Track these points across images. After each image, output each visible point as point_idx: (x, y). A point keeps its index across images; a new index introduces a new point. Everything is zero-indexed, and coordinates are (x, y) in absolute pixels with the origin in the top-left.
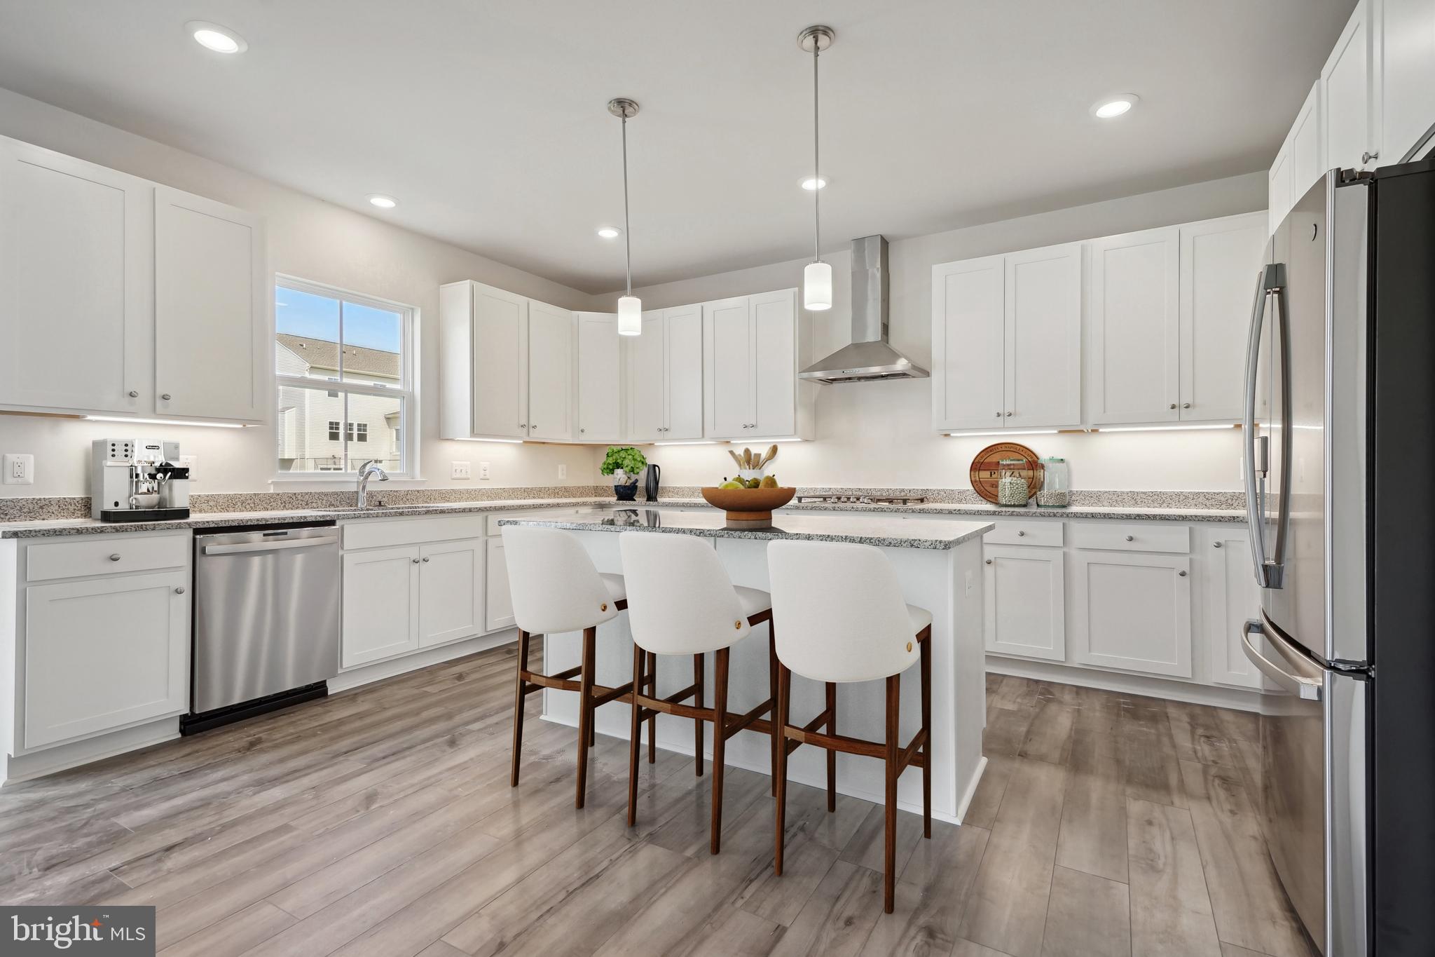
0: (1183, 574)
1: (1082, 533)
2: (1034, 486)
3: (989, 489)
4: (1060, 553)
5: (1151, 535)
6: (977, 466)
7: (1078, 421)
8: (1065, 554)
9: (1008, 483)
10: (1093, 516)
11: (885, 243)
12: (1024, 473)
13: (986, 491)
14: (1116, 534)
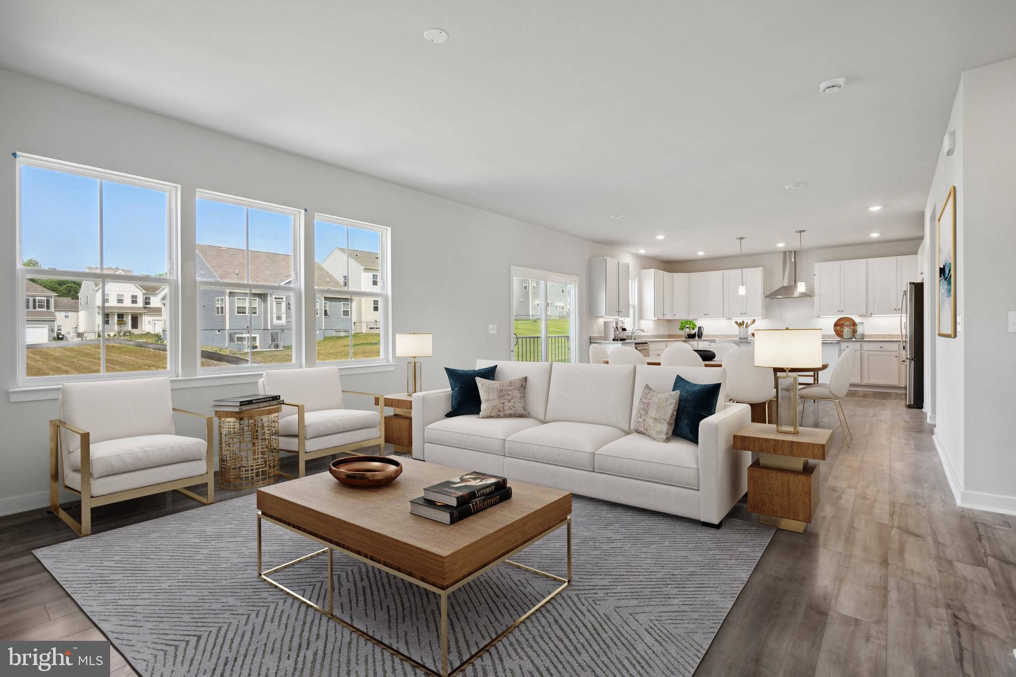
0: (896, 357)
1: (866, 346)
2: (854, 332)
3: (840, 333)
4: (859, 352)
5: (888, 346)
6: (836, 325)
7: (865, 313)
8: (861, 352)
9: (847, 331)
10: (870, 341)
11: (795, 252)
12: (851, 327)
13: (839, 333)
14: (877, 346)
